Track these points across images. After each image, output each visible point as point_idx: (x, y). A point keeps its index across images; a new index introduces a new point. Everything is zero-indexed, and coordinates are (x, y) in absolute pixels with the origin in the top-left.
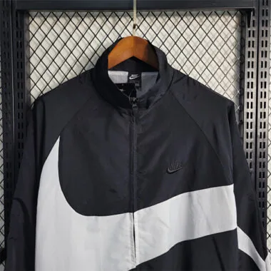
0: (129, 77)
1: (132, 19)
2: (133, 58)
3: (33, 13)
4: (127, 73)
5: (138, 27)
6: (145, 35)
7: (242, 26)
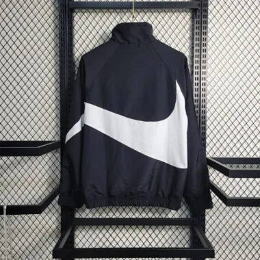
3: (77, 10)
7: (193, 18)
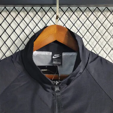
0: (52, 56)
1: (55, 13)
2: (56, 42)
4: (51, 53)
5: (60, 19)
6: (64, 25)
